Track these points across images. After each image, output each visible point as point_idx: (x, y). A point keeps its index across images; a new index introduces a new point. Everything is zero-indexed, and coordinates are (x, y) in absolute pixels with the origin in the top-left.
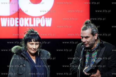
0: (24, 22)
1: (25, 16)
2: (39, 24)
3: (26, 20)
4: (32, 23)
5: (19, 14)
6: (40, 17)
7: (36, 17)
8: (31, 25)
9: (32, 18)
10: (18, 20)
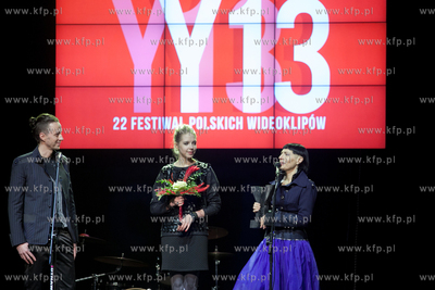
0: (284, 123)
1: (286, 113)
2: (307, 126)
3: (286, 120)
4: (296, 125)
5: (276, 110)
6: (308, 115)
7: (302, 115)
8: (293, 127)
9: (296, 116)
10: (274, 120)
